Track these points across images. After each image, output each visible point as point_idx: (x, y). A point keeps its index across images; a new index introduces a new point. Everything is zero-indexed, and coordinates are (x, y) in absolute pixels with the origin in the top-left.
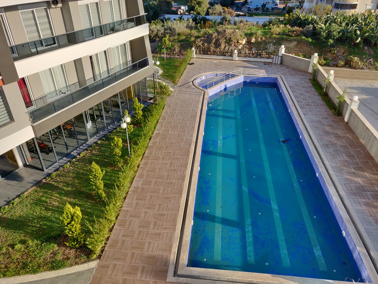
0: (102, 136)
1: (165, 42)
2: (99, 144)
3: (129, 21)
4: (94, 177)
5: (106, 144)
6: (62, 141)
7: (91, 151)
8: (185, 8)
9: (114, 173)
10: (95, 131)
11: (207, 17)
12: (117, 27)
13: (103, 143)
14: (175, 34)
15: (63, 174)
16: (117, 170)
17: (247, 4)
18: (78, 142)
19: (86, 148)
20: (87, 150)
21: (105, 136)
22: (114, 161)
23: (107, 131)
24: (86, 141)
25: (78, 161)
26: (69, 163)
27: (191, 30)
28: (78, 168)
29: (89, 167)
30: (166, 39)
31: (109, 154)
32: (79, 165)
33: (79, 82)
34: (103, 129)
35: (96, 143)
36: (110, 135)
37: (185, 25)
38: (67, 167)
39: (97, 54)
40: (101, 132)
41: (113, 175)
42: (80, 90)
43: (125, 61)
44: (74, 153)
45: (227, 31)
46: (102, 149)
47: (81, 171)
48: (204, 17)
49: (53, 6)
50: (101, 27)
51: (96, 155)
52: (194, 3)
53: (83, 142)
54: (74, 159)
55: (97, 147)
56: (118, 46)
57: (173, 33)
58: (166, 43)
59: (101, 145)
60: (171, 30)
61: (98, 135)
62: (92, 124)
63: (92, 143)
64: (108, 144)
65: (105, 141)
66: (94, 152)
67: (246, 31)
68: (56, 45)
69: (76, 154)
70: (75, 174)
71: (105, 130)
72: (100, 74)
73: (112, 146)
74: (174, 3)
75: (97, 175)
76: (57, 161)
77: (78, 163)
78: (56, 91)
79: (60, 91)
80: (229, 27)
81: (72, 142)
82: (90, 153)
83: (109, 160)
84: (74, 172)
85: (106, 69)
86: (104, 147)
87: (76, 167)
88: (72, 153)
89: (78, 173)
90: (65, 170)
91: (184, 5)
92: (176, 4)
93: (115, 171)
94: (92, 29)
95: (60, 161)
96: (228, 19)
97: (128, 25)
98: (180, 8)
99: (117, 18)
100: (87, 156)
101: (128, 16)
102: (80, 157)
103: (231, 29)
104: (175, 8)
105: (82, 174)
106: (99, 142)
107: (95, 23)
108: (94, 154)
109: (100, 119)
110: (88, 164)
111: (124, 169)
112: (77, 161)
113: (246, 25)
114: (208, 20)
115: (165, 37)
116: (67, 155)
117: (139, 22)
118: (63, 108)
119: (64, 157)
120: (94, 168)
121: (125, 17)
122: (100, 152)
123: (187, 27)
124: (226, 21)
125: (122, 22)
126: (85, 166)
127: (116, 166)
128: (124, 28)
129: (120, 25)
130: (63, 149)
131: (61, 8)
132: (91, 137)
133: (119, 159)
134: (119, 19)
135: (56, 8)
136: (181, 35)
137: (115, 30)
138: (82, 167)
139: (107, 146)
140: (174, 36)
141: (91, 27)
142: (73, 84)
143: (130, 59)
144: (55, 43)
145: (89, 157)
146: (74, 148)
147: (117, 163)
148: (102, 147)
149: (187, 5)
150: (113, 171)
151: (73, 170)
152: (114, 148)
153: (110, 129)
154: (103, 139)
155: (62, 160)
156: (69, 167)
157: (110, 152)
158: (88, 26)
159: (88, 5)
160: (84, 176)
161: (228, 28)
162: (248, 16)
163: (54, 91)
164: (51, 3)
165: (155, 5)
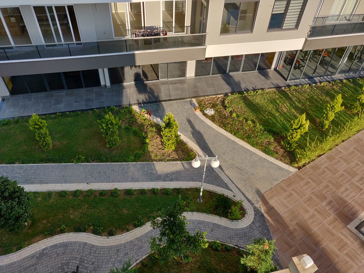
0: (350, 77)
2: (344, 83)
7: (333, 85)
15: (300, 91)
18: (325, 72)
19: (329, 80)
20: (330, 83)
21: (353, 78)
22: (352, 105)
23: (358, 75)
24: (333, 74)
26: (308, 85)
29: (324, 98)
32: (316, 91)
36: (359, 80)
40: (352, 73)
51: (336, 91)
53: (330, 74)
54: (314, 84)
55: (340, 85)
61: (347, 74)
63: (337, 78)
64: (352, 87)
65: (350, 83)
69: (318, 81)
70: (309, 97)
71: (356, 73)
83: (346, 101)
87: (313, 91)
88: (315, 78)
89: (312, 97)
90: (303, 89)
93: (347, 114)
100: (327, 87)
102: (320, 85)
108: (334, 89)
110: (325, 95)
112: (316, 87)
116: (310, 78)
119: (307, 78)
122: (341, 90)
126: (321, 95)
127: (351, 110)
132: (339, 73)
138: (318, 94)
145: (329, 89)
147: (353, 108)
148: (345, 87)
150: (344, 112)
151: (309, 92)
153: (362, 75)
154: (350, 80)
155: (304, 80)
156: (307, 88)
163: (337, 15)
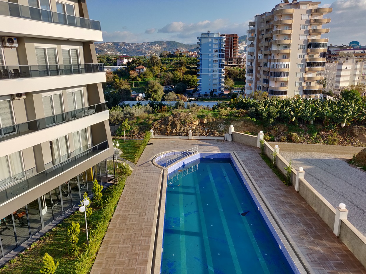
0: (58, 222)
1: (124, 125)
2: (54, 232)
3: (90, 108)
4: (45, 271)
5: (62, 230)
6: (11, 232)
7: (45, 240)
8: (143, 95)
9: (70, 264)
10: (50, 217)
11: (163, 102)
12: (78, 114)
13: (59, 230)
14: (134, 118)
15: (9, 271)
16: (72, 261)
17: (198, 92)
18: (30, 232)
19: (38, 237)
20: (40, 240)
21: (62, 222)
22: (70, 250)
23: (64, 216)
24: (40, 229)
25: (28, 253)
26: (17, 257)
27: (149, 114)
28: (26, 262)
29: (41, 260)
30: (126, 122)
31: (65, 242)
32: (28, 258)
33: (36, 167)
34: (60, 214)
35: (51, 230)
36: (67, 221)
37: (143, 110)
38: (14, 263)
39: (58, 139)
40: (57, 218)
41: (68, 266)
42: (37, 175)
43: (85, 145)
44: (24, 245)
45: (181, 114)
46: (57, 236)
47: (31, 265)
48: (160, 103)
49: (16, 98)
50: (63, 115)
51: (50, 245)
52: (151, 92)
53: (36, 230)
54: (23, 252)
55: (52, 235)
56: (79, 131)
57: (132, 117)
58: (125, 127)
59: (57, 233)
60: (130, 114)
61: (54, 221)
62: (48, 210)
63: (46, 231)
64: (64, 230)
65: (61, 227)
66: (47, 241)
67: (198, 113)
68: (16, 132)
69: (26, 246)
71: (61, 215)
72: (60, 158)
73: (69, 233)
74: (133, 91)
75: (49, 268)
76: (3, 255)
77: (27, 256)
78: (10, 177)
79: (15, 178)
80: (183, 110)
81: (23, 232)
82: (43, 242)
83: (65, 248)
84: (22, 268)
85: (66, 153)
86: (59, 234)
87: (25, 260)
88: (22, 245)
89: (27, 268)
90: (12, 266)
91: (142, 93)
92: (134, 92)
93: (71, 261)
94: (54, 117)
95: (6, 256)
96: (181, 104)
97: (89, 112)
98: (138, 95)
99: (78, 107)
100: (39, 247)
101: (89, 104)
102: (31, 248)
103: (185, 112)
104: (133, 95)
105: (31, 269)
106: (55, 229)
107: (57, 112)
108: (47, 244)
109: (57, 204)
110: (40, 256)
111: (80, 258)
113: (198, 108)
114: (164, 105)
115: (125, 121)
116: (15, 248)
117: (99, 109)
118: (16, 195)
119: (11, 251)
120: (46, 261)
121: (86, 105)
122: (55, 240)
123: (145, 112)
124: (180, 105)
125: (83, 109)
126: (36, 259)
127: (72, 255)
128: (85, 115)
129: (81, 112)
130: (11, 240)
131: (25, 100)
132: (46, 224)
133: (76, 246)
134: (81, 107)
135: (20, 100)
136: (139, 119)
137: (76, 117)
138: (32, 260)
139: (63, 233)
140: (133, 119)
141: (53, 115)
142: (30, 170)
143: (90, 143)
144: (15, 131)
145: (42, 247)
146: (25, 239)
147: (73, 252)
148: (58, 234)
149: (145, 93)
150: (68, 262)
151: (21, 265)
152: (70, 234)
153: (67, 214)
154: (59, 225)
155: (8, 254)
156: (17, 261)
157: (65, 240)
158: (50, 115)
159: (51, 96)
160: (34, 271)
161: (182, 112)
162: (199, 101)
163: (8, 178)
164: (15, 96)
165: (115, 93)
